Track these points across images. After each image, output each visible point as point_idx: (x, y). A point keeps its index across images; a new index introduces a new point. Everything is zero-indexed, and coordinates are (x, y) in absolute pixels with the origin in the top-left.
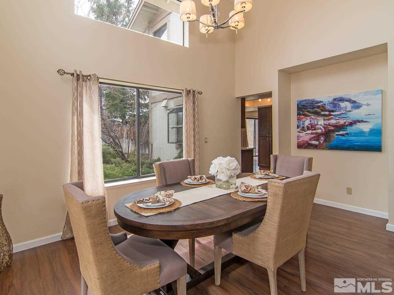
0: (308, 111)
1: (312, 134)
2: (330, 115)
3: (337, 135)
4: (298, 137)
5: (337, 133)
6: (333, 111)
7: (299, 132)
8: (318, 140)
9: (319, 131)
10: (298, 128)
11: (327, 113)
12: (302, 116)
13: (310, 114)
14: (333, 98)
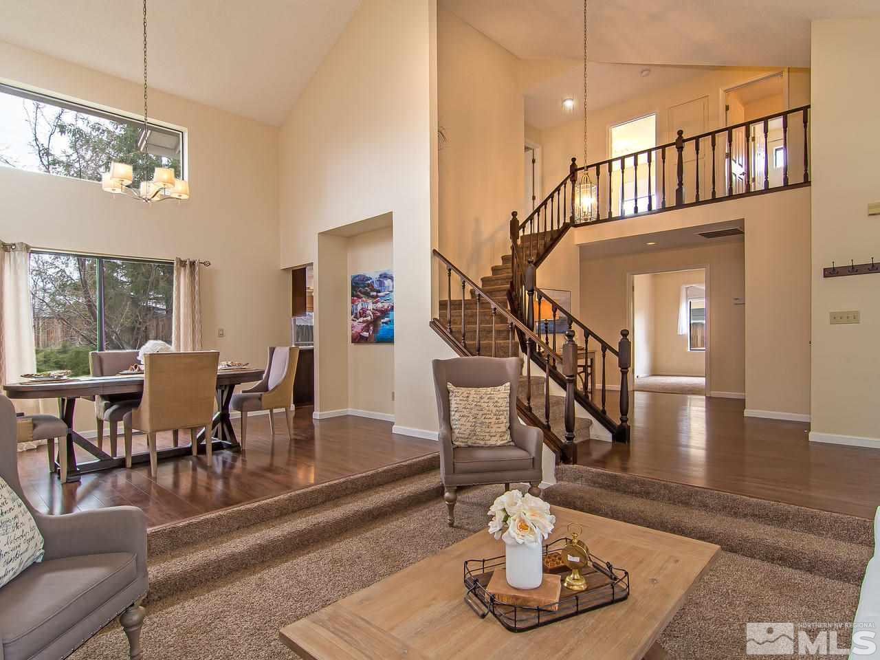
0: (360, 291)
1: (364, 322)
2: (377, 296)
3: (383, 323)
4: (353, 327)
5: (382, 321)
6: (379, 292)
7: (353, 320)
8: (368, 331)
9: (369, 318)
10: (352, 315)
11: (375, 293)
12: (355, 298)
13: (362, 295)
14: (380, 273)
